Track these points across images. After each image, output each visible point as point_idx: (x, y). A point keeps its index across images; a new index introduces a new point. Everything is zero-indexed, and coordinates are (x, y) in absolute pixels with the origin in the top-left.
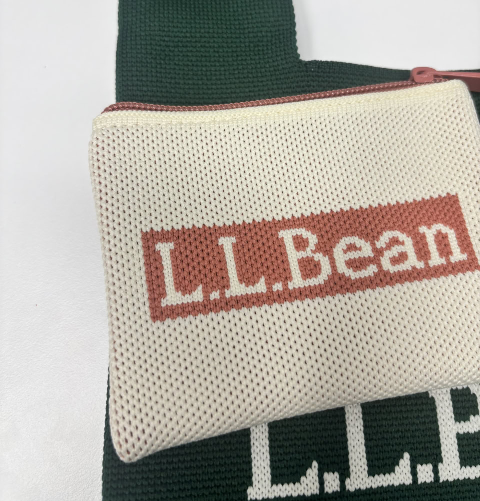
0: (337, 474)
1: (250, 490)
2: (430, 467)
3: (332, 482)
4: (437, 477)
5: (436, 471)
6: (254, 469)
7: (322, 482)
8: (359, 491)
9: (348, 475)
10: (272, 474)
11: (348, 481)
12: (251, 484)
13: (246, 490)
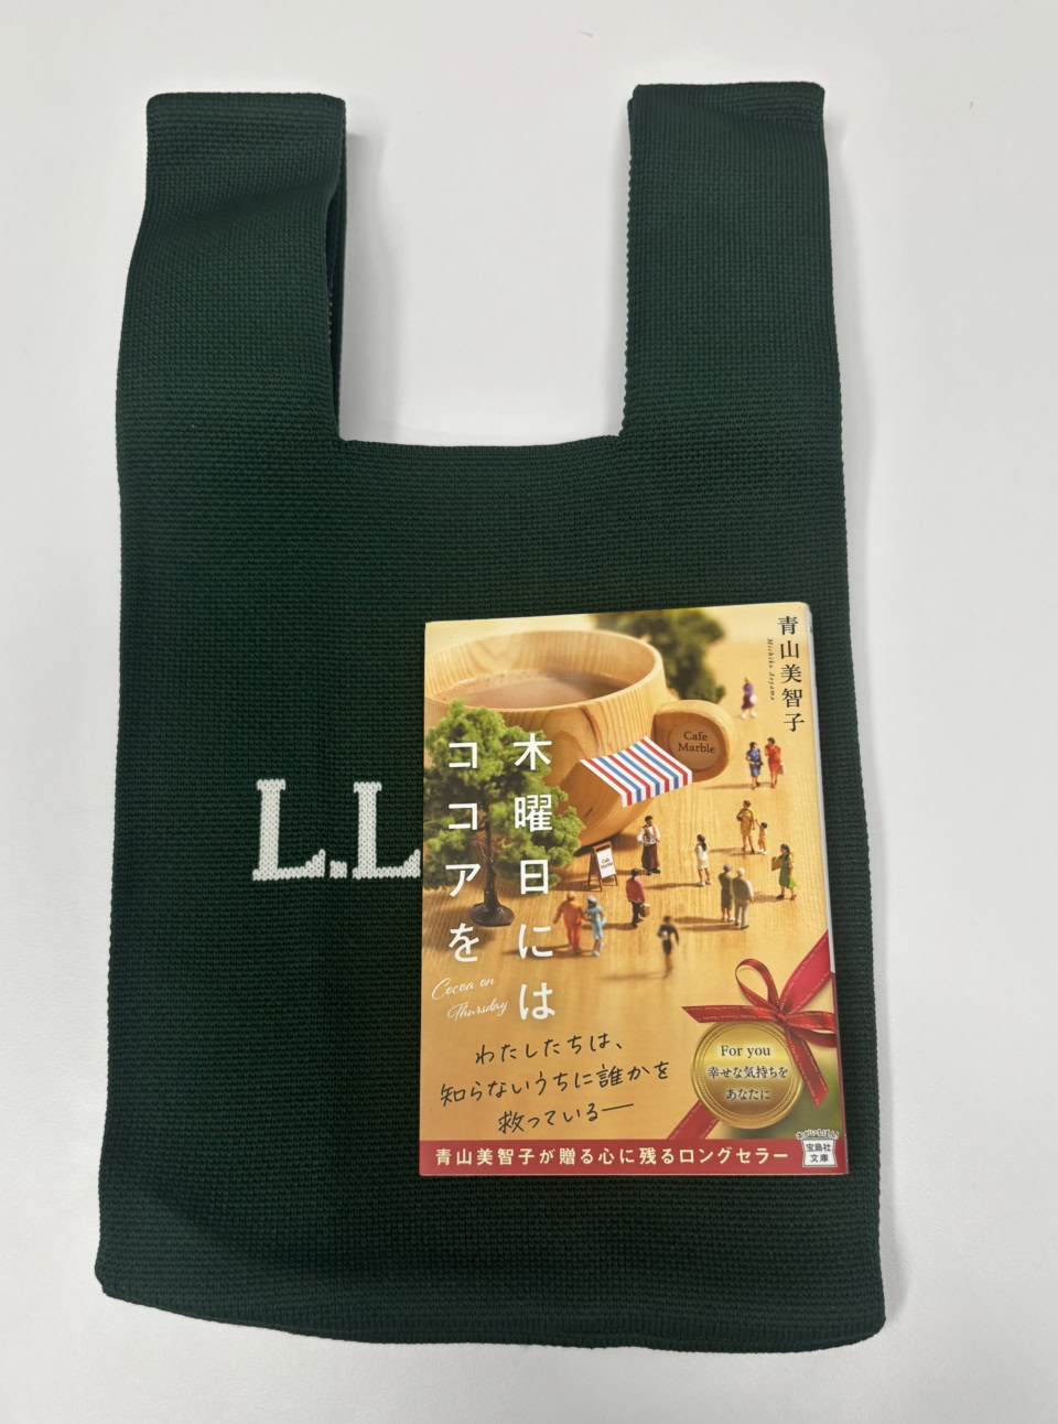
0: (345, 864)
1: (255, 872)
3: (339, 870)
6: (261, 855)
7: (328, 869)
8: (364, 881)
9: (356, 865)
10: (279, 859)
11: (355, 870)
12: (257, 867)
13: (251, 873)
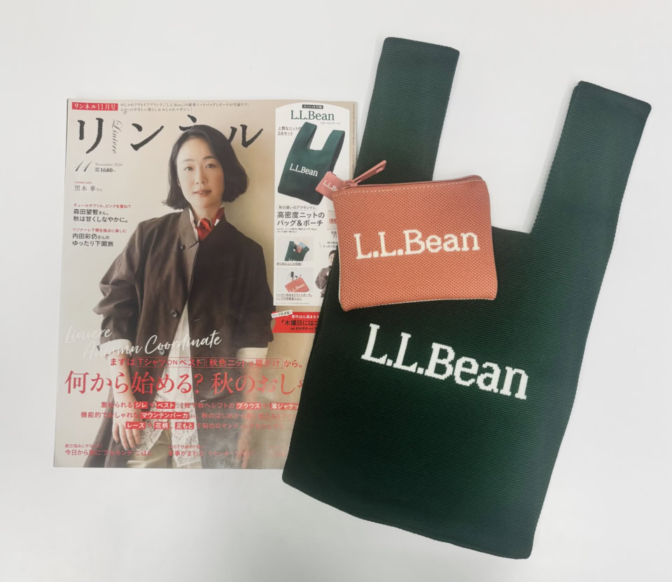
0: (392, 360)
1: (363, 356)
2: (423, 369)
3: (390, 363)
4: (424, 373)
5: (424, 371)
7: (386, 361)
8: (397, 369)
10: (372, 352)
11: (395, 364)
12: (364, 353)
